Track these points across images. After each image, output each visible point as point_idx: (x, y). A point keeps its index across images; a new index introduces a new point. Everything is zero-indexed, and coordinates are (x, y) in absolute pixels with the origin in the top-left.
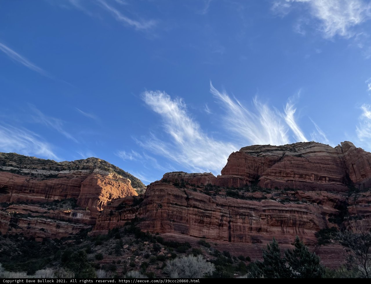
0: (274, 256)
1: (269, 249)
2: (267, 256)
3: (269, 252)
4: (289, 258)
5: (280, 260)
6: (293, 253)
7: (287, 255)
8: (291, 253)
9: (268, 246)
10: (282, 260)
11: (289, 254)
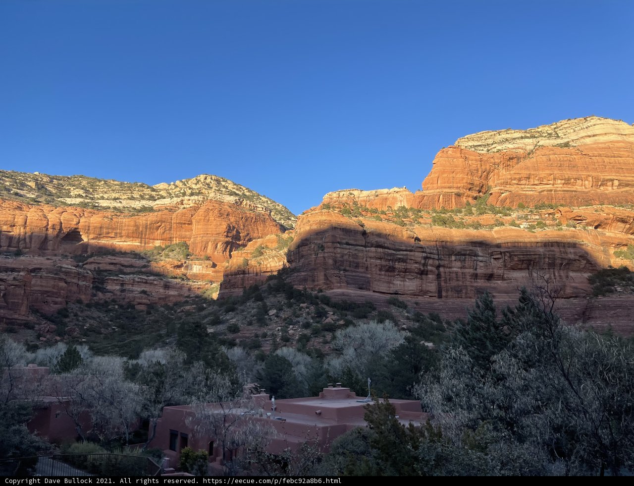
0: (484, 318)
1: (478, 307)
2: (474, 318)
3: (478, 311)
4: (509, 320)
5: (494, 323)
6: (516, 311)
7: (505, 315)
8: (512, 313)
9: (477, 303)
10: (498, 323)
11: (509, 313)
